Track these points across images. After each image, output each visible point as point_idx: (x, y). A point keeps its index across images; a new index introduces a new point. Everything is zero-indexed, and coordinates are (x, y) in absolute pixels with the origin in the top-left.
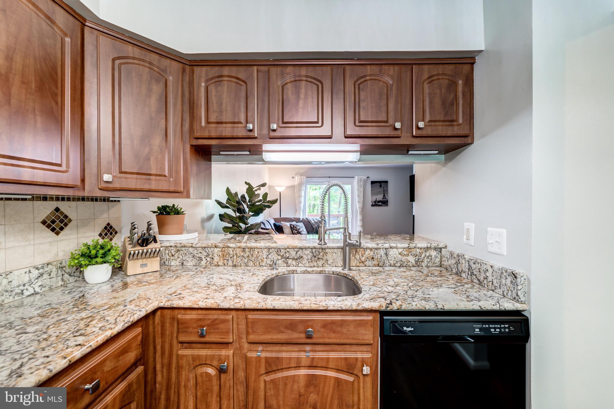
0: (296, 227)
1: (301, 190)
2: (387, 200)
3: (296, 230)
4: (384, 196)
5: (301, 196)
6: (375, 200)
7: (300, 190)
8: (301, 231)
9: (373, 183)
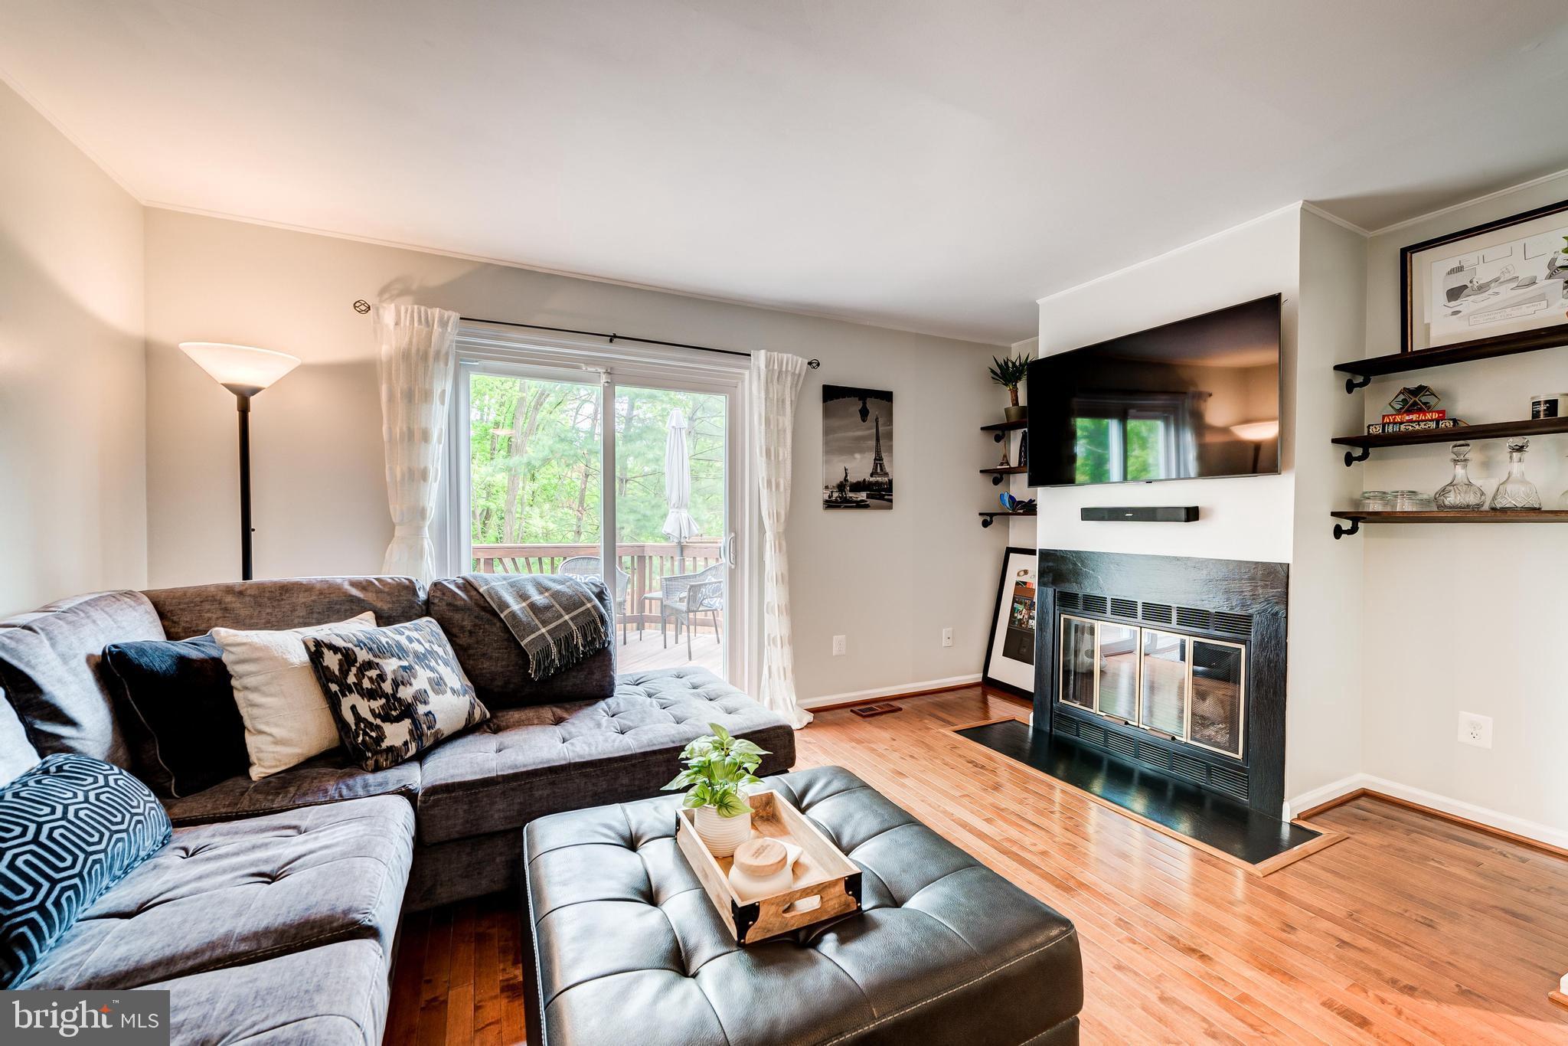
0: (369, 665)
1: (427, 396)
2: (891, 482)
3: (371, 695)
4: (878, 459)
5: (426, 436)
6: (842, 479)
7: (415, 396)
8: (421, 697)
9: (831, 393)
